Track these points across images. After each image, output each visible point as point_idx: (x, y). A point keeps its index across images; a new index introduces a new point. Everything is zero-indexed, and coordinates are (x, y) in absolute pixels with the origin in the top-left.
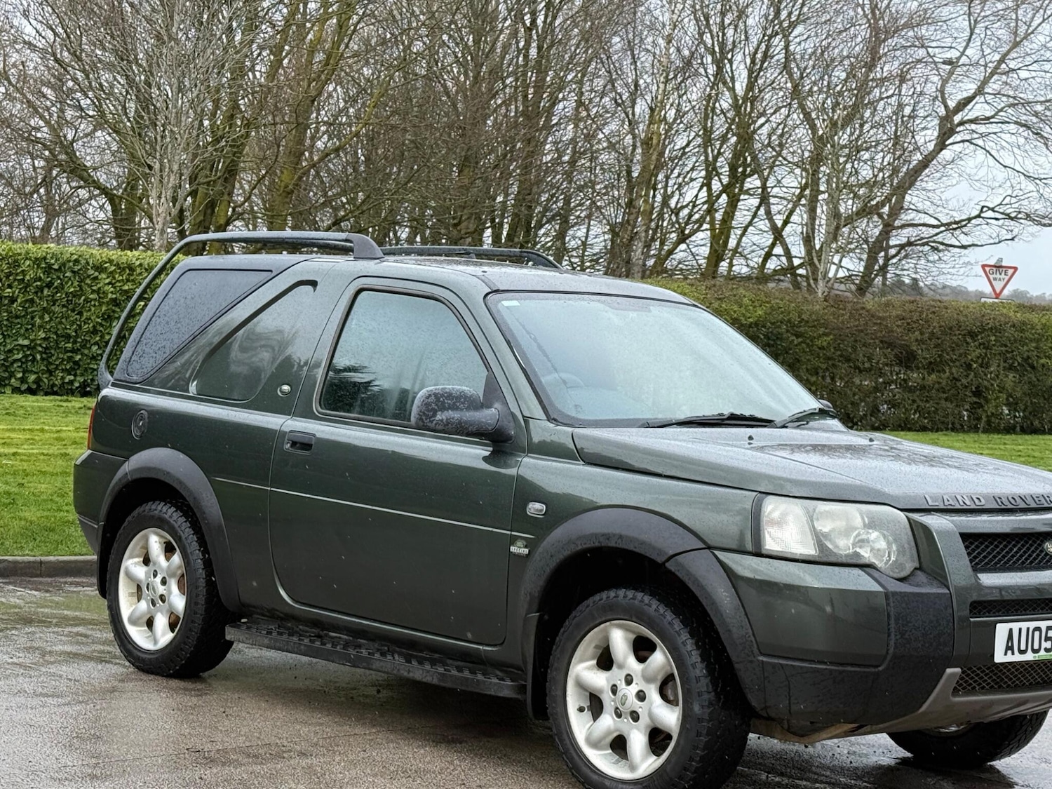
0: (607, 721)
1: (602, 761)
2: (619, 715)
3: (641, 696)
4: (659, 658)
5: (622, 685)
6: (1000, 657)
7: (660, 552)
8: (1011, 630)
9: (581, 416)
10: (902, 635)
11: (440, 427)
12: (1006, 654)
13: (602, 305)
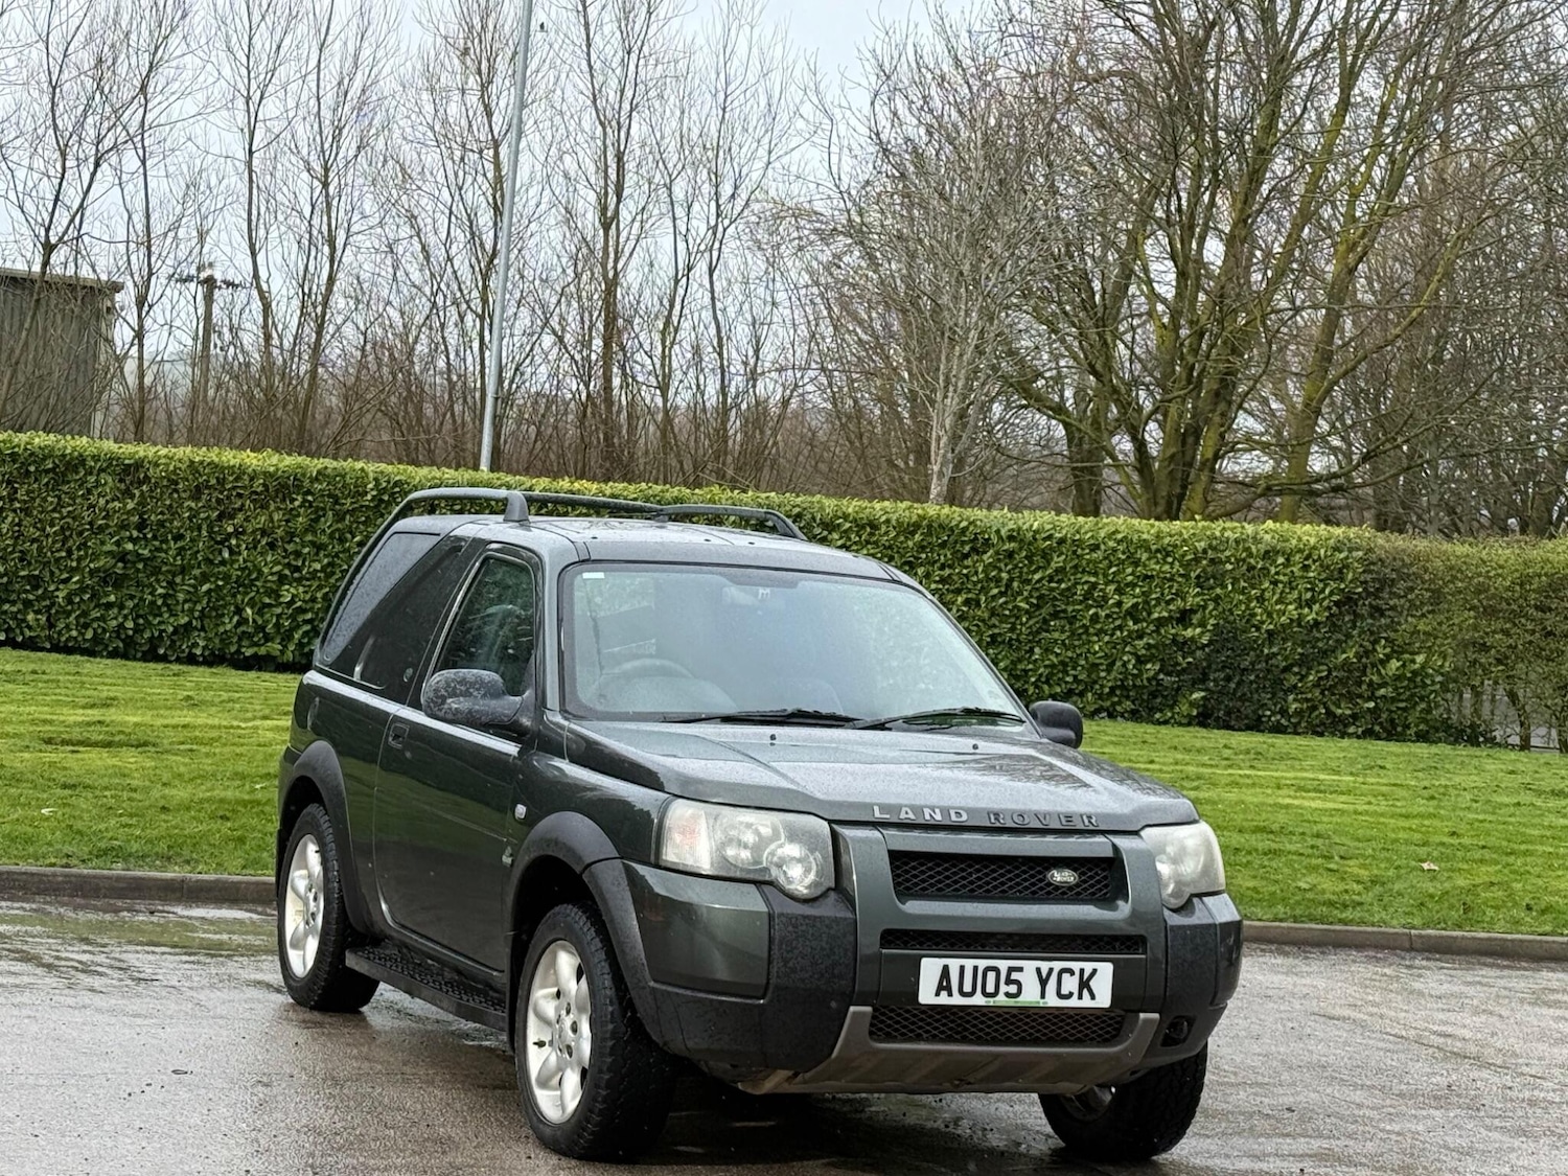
0: (552, 1057)
1: (545, 1101)
6: (927, 995)
7: (579, 859)
8: (946, 969)
9: (599, 708)
10: (786, 962)
11: (450, 716)
12: (937, 994)
13: (723, 580)
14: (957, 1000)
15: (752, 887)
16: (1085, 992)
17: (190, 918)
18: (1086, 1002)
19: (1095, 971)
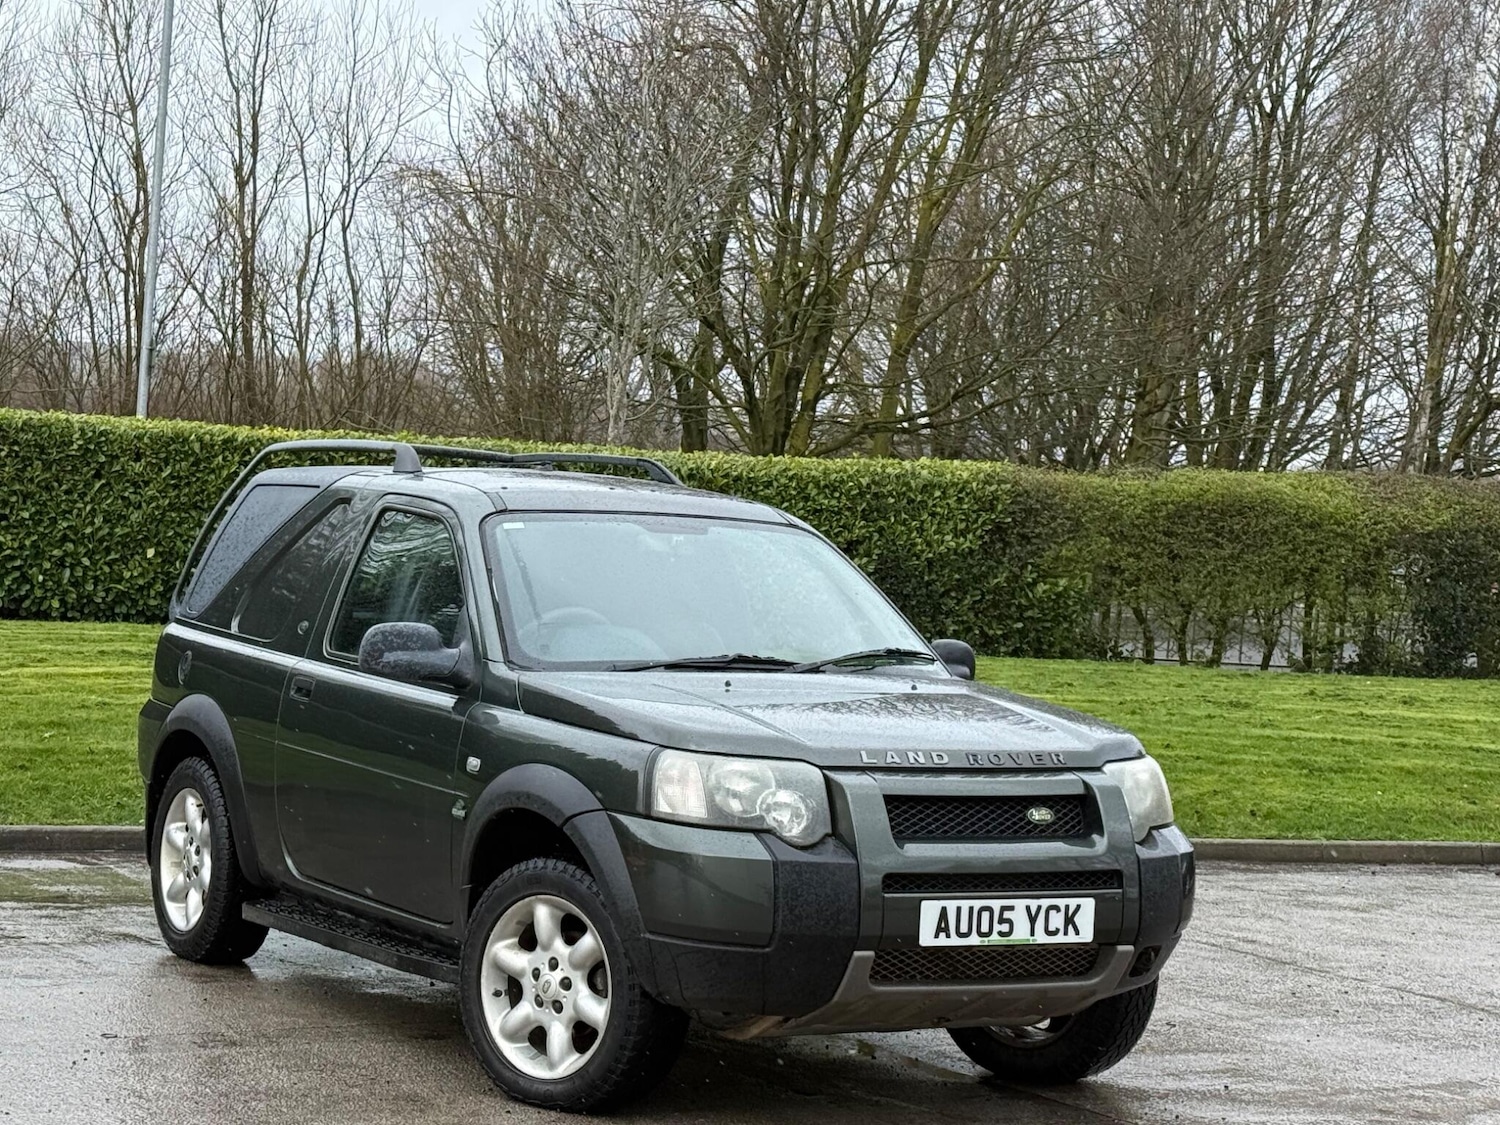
0: (526, 1008)
1: (517, 1056)
2: (540, 1004)
3: (566, 984)
4: (588, 941)
5: (545, 970)
6: (927, 938)
7: (559, 812)
8: (944, 910)
9: (547, 658)
10: (791, 910)
11: (387, 670)
12: (937, 936)
13: (637, 527)
14: (955, 941)
15: (752, 837)
16: (1070, 927)
17: (16, 870)
18: (1072, 938)
19: (1079, 907)
